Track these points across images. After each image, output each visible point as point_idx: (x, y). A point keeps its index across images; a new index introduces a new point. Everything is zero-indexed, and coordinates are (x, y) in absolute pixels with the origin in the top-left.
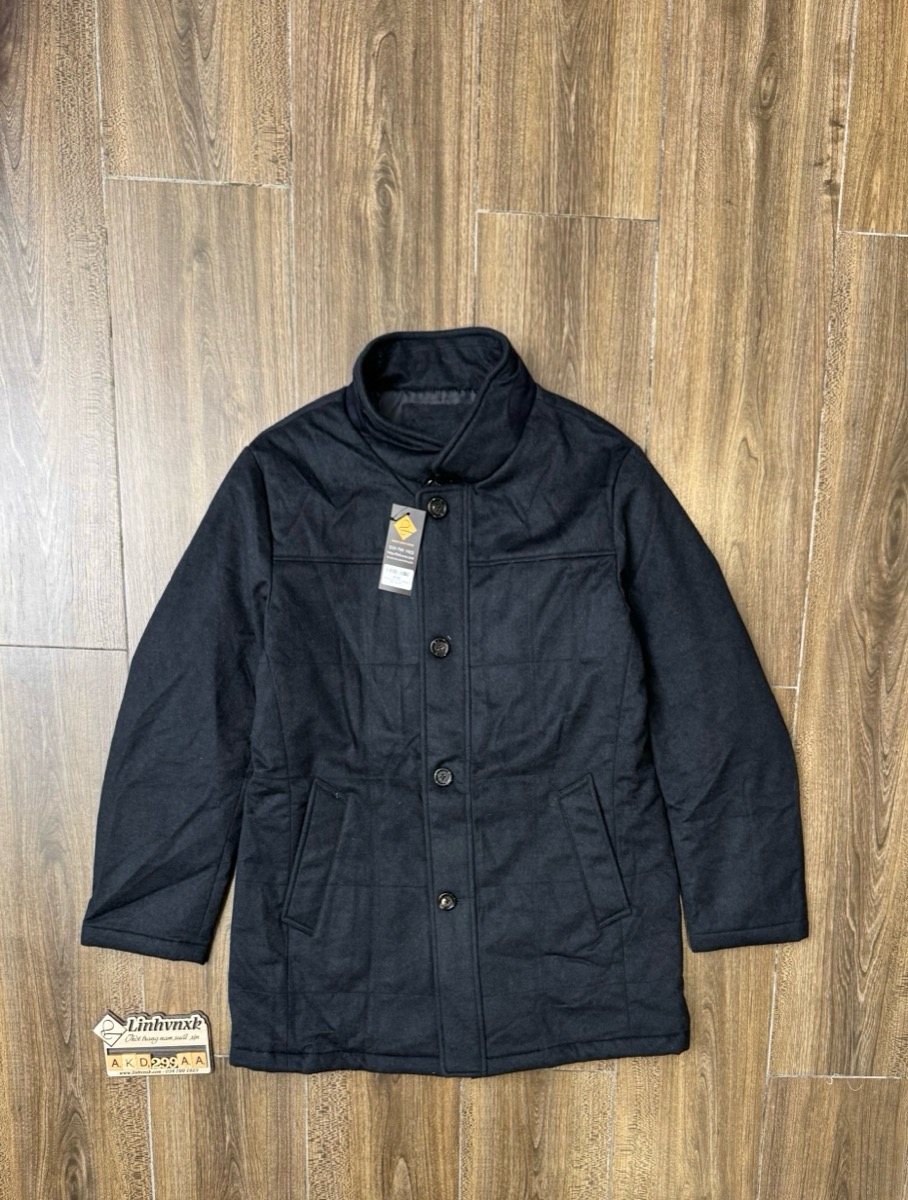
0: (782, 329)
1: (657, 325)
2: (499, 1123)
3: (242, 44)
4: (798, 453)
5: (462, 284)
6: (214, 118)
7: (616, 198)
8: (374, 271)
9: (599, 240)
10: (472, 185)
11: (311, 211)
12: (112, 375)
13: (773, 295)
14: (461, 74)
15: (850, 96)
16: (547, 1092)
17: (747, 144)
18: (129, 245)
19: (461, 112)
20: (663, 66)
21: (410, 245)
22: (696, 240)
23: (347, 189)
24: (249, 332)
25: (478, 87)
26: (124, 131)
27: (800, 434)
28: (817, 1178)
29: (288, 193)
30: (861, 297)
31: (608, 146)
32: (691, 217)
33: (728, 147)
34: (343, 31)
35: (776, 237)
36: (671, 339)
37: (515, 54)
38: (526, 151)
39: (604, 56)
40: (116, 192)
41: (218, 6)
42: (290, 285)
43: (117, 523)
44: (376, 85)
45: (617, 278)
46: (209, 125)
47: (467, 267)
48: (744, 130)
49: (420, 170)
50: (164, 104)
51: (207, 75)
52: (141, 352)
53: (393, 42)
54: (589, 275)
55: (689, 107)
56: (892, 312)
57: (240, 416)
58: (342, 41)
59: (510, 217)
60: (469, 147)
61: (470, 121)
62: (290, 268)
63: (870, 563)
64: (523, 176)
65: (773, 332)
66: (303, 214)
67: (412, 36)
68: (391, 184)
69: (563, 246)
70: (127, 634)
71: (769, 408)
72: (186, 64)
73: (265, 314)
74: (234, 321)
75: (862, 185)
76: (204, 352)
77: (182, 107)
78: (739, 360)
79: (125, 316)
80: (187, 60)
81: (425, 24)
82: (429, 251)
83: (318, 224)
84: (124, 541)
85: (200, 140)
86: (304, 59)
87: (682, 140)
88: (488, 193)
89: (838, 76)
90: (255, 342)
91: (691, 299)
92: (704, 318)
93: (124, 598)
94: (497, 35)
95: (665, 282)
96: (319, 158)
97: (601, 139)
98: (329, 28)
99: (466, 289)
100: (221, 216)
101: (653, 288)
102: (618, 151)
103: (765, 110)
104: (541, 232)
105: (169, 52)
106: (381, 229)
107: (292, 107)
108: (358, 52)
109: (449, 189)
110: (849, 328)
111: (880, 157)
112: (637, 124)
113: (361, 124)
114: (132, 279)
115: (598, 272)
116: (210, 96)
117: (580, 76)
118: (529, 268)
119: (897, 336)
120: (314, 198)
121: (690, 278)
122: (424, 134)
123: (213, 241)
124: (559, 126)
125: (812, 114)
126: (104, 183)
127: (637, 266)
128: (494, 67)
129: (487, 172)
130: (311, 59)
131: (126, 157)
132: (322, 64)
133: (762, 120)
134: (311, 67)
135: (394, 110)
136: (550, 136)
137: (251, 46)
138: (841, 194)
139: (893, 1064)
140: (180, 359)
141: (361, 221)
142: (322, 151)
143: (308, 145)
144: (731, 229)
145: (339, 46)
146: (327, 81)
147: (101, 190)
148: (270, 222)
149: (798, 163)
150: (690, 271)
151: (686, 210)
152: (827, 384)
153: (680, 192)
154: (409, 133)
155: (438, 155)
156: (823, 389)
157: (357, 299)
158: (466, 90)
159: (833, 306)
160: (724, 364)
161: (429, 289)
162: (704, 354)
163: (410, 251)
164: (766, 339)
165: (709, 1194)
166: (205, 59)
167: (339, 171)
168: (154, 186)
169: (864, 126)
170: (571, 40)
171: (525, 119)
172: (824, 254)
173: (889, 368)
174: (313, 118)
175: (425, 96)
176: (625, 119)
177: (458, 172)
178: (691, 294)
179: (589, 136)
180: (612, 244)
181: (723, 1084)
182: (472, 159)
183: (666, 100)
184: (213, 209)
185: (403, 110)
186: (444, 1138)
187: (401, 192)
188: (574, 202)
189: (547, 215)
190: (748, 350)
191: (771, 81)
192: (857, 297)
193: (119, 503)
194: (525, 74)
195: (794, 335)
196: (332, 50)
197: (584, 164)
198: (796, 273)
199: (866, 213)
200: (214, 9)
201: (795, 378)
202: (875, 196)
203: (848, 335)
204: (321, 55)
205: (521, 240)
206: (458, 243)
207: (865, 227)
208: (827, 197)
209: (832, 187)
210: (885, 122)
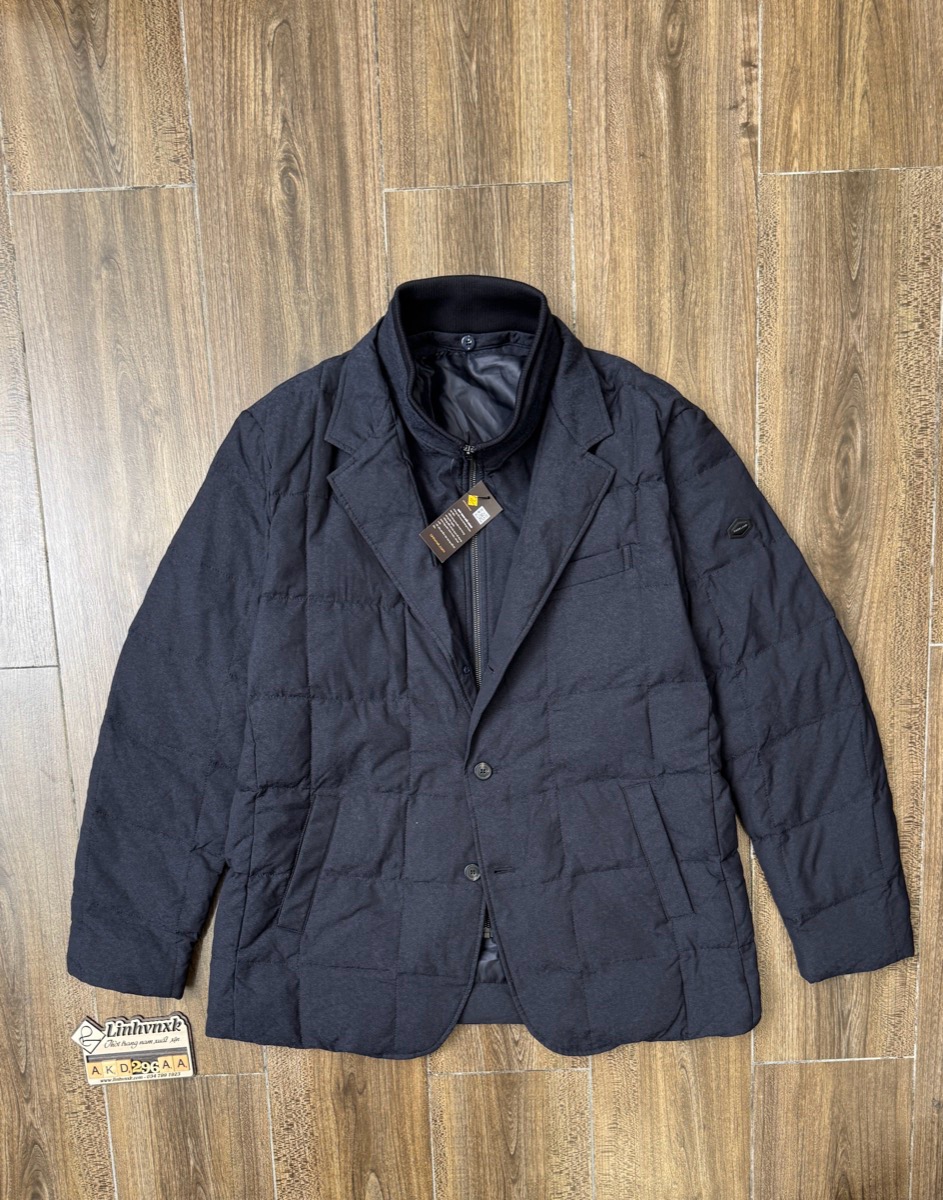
0: (708, 280)
1: (577, 288)
2: (472, 1130)
3: (136, 48)
4: (735, 406)
5: (374, 264)
6: (114, 125)
7: (525, 163)
8: (284, 261)
9: (511, 207)
10: (377, 164)
11: (216, 207)
12: (28, 390)
13: (695, 248)
14: (358, 54)
15: (760, 34)
16: (519, 1093)
17: (658, 94)
18: (37, 258)
19: (360, 93)
20: (564, 24)
21: (318, 232)
22: (611, 197)
23: (251, 181)
24: (162, 334)
25: (377, 66)
26: (25, 147)
27: (736, 387)
28: (815, 1171)
29: (191, 191)
30: (789, 240)
31: (513, 111)
32: (605, 175)
33: (638, 100)
34: (236, 24)
35: (694, 187)
36: (593, 300)
37: (412, 29)
38: (430, 124)
39: (502, 21)
40: (21, 207)
41: (110, 13)
42: (199, 283)
43: (42, 538)
44: (273, 75)
45: (532, 244)
46: (108, 132)
47: (377, 248)
48: (653, 81)
49: (323, 154)
50: (63, 116)
51: (103, 83)
52: (55, 364)
53: (288, 30)
54: (503, 244)
55: (594, 62)
56: (823, 251)
57: (157, 419)
58: (236, 35)
59: (417, 193)
60: (371, 127)
61: (370, 100)
62: (199, 267)
63: (820, 515)
64: (428, 150)
65: (699, 284)
66: (209, 211)
67: (306, 21)
68: (295, 172)
69: (475, 217)
70: (57, 650)
71: (701, 363)
72: (82, 74)
73: (176, 314)
74: (146, 325)
75: (781, 124)
76: (118, 359)
77: (81, 117)
78: (665, 316)
79: (37, 329)
80: (83, 70)
81: (318, 9)
82: (338, 237)
83: (224, 219)
84: (49, 555)
85: (100, 147)
86: (199, 57)
87: (589, 97)
88: (394, 171)
89: (747, 15)
90: (168, 345)
91: (611, 259)
92: (625, 277)
93: (53, 612)
94: (392, 12)
95: (583, 243)
96: (220, 154)
97: (506, 105)
98: (222, 23)
99: (378, 270)
100: (126, 221)
101: (570, 252)
102: (523, 116)
103: (673, 58)
104: (451, 205)
105: (64, 64)
106: (288, 218)
107: (190, 106)
108: (252, 43)
109: (354, 170)
110: (778, 273)
111: (797, 94)
112: (542, 85)
113: (261, 114)
114: (42, 293)
115: (512, 240)
116: (108, 103)
117: (479, 43)
118: (441, 243)
119: (831, 276)
120: (218, 194)
121: (608, 237)
122: (324, 117)
123: (120, 247)
124: (462, 95)
125: (723, 57)
126: (8, 200)
127: (552, 230)
128: (391, 43)
129: (391, 151)
130: (206, 55)
131: (29, 172)
132: (218, 59)
133: (671, 68)
134: (206, 63)
135: (293, 98)
136: (453, 107)
137: (146, 50)
138: (759, 135)
139: (887, 1043)
140: (95, 369)
141: (266, 212)
142: (223, 145)
143: (209, 141)
144: (647, 183)
145: (233, 40)
146: (223, 75)
147: (6, 206)
148: (176, 223)
149: (711, 109)
150: (607, 230)
151: (599, 168)
152: (760, 332)
153: (591, 150)
154: (309, 119)
155: (340, 138)
156: (756, 338)
157: (269, 291)
158: (364, 70)
159: (760, 252)
160: (650, 321)
161: (340, 274)
162: (628, 313)
163: (318, 238)
164: (692, 292)
165: (700, 1194)
166: (100, 67)
167: (242, 164)
168: (58, 198)
169: (779, 64)
170: (468, 9)
171: (426, 92)
172: (746, 200)
173: (824, 309)
174: (211, 114)
175: (323, 80)
176: (529, 82)
177: (362, 153)
178: (611, 254)
179: (493, 104)
180: (524, 210)
181: (705, 1075)
182: (375, 138)
183: (570, 59)
184: (118, 215)
185: (302, 97)
186: (415, 1149)
187: (306, 179)
188: (482, 171)
189: (455, 187)
190: (674, 304)
191: (678, 28)
192: (785, 241)
193: (43, 518)
194: (423, 48)
195: (721, 286)
196: (226, 44)
197: (489, 132)
198: (718, 221)
199: (787, 153)
200: (107, 17)
201: (726, 329)
202: (796, 135)
203: (778, 280)
204: (215, 51)
205: (430, 216)
206: (366, 224)
207: (787, 167)
208: (745, 140)
209: (749, 129)
210: (799, 59)
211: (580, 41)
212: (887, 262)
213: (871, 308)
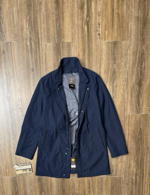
2: (58, 186)
5: (43, 55)
7: (66, 39)
8: (30, 54)
9: (63, 46)
10: (43, 39)
13: (91, 53)
14: (41, 22)
15: (101, 20)
17: (85, 29)
19: (41, 28)
20: (71, 18)
21: (35, 49)
22: (78, 45)
23: (25, 41)
24: (12, 64)
25: (43, 24)
29: (16, 43)
33: (82, 30)
34: (23, 17)
35: (91, 43)
37: (49, 18)
38: (51, 33)
39: (62, 17)
44: (28, 25)
45: (67, 52)
46: (4, 33)
47: (44, 52)
48: (85, 27)
49: (36, 37)
51: (3, 26)
53: (30, 18)
54: (62, 51)
55: (76, 24)
56: (110, 53)
57: (11, 77)
59: (50, 43)
60: (43, 33)
61: (43, 29)
62: (17, 54)
64: (51, 37)
65: (92, 58)
66: (19, 46)
67: (33, 17)
68: (31, 40)
69: (58, 47)
73: (14, 62)
75: (104, 34)
76: (5, 68)
78: (86, 63)
81: (35, 15)
82: (38, 50)
83: (21, 47)
85: (3, 36)
87: (75, 29)
88: (46, 40)
89: (99, 17)
91: (78, 54)
92: (81, 57)
94: (46, 16)
95: (74, 52)
97: (63, 30)
98: (20, 17)
100: (6, 47)
101: (72, 53)
103: (88, 23)
104: (55, 45)
106: (30, 47)
107: (16, 30)
108: (25, 20)
109: (40, 40)
111: (106, 29)
112: (68, 27)
113: (26, 31)
115: (64, 51)
117: (59, 21)
118: (53, 51)
119: (111, 57)
120: (20, 43)
121: (78, 51)
122: (36, 32)
123: (6, 51)
124: (56, 29)
125: (95, 23)
127: (70, 50)
128: (46, 20)
129: (46, 37)
130: (18, 22)
132: (20, 23)
133: (87, 25)
137: (9, 21)
138: (101, 36)
140: (2, 70)
141: (27, 46)
142: (21, 36)
143: (19, 35)
144: (84, 42)
145: (22, 20)
146: (21, 25)
148: (14, 47)
149: (94, 31)
151: (77, 40)
153: (75, 37)
154: (33, 32)
155: (38, 35)
157: (27, 58)
159: (101, 53)
161: (38, 55)
166: (3, 23)
167: (24, 39)
169: (104, 24)
170: (57, 15)
171: (51, 28)
172: (99, 45)
173: (110, 62)
174: (19, 31)
175: (36, 26)
176: (66, 27)
177: (41, 37)
179: (61, 30)
180: (65, 46)
182: (43, 35)
183: (72, 23)
185: (32, 28)
186: (49, 188)
187: (33, 41)
188: (59, 40)
189: (55, 43)
190: (88, 61)
191: (88, 19)
192: (104, 52)
194: (50, 21)
195: (95, 58)
197: (60, 34)
198: (95, 48)
199: (105, 38)
201: (96, 65)
202: (106, 35)
203: (103, 58)
205: (51, 47)
206: (42, 48)
207: (105, 40)
208: (99, 36)
209: (99, 34)
210: (107, 23)
211: (74, 20)
212: (120, 55)
213: (117, 62)
